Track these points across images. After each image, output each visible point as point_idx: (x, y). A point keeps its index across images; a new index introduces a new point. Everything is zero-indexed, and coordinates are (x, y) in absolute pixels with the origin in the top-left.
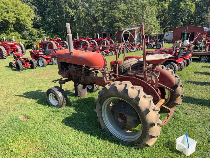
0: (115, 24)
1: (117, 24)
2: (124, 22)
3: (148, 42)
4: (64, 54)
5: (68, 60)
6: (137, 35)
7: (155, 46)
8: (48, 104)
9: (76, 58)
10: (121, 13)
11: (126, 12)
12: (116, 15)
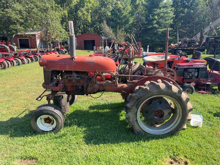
0: (11, 26)
1: (15, 27)
2: (23, 25)
3: (59, 48)
4: (59, 60)
5: (67, 68)
6: (39, 40)
7: (67, 52)
8: (36, 132)
9: (82, 63)
10: (18, 14)
11: (24, 13)
12: (12, 16)
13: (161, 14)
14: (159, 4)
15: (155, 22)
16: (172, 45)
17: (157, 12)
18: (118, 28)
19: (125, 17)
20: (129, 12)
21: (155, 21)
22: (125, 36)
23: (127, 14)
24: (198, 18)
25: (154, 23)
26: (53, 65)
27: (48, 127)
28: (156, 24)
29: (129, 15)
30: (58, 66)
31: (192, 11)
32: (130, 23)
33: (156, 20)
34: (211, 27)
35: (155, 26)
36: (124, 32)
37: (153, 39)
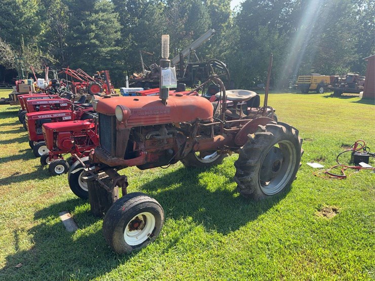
13: (100, 22)
14: (94, 4)
15: (92, 35)
16: (135, 74)
17: (93, 18)
18: (23, 42)
19: (28, 21)
20: (37, 12)
21: (92, 33)
22: (41, 58)
23: (33, 15)
24: (157, 34)
25: (90, 36)
26: (134, 118)
27: (136, 236)
28: (94, 38)
29: (36, 18)
30: (143, 117)
31: (147, 23)
32: (41, 34)
33: (93, 31)
34: (190, 49)
35: (94, 43)
36: (38, 50)
37: (94, 65)
